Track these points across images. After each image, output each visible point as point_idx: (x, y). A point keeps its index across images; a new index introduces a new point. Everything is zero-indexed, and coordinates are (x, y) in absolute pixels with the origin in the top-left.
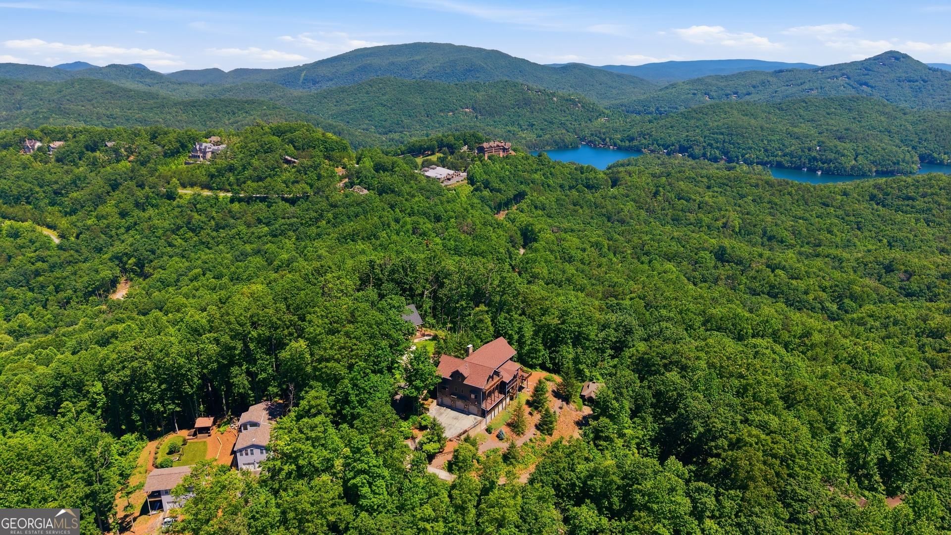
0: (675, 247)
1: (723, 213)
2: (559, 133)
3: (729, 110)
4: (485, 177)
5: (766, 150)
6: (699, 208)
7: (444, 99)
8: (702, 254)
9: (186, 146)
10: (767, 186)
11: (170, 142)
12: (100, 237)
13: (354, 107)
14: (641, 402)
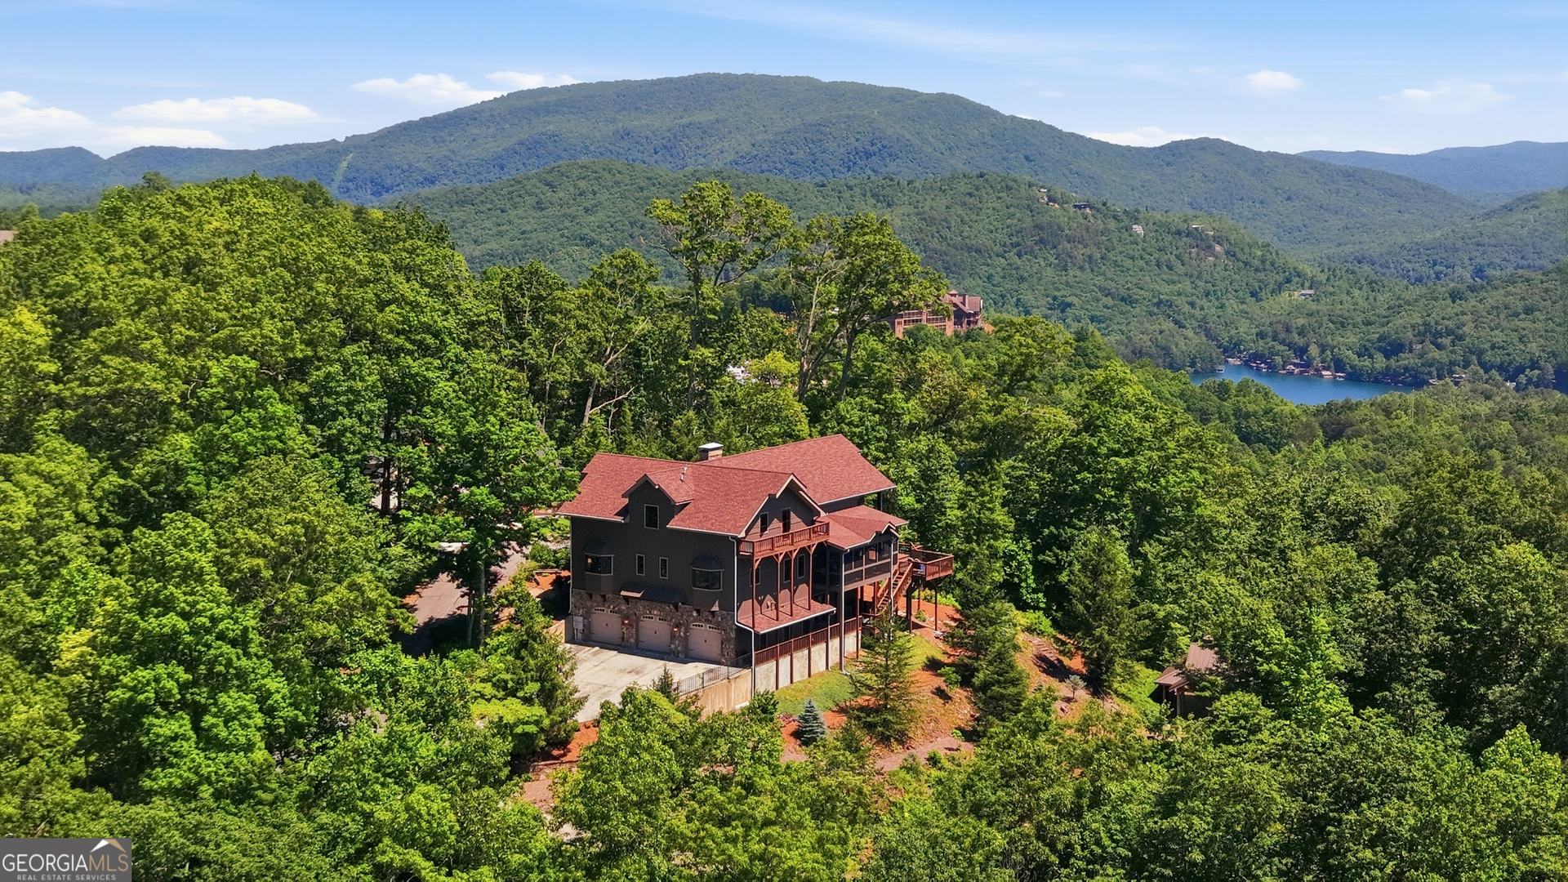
13: (493, 245)
14: (1391, 644)
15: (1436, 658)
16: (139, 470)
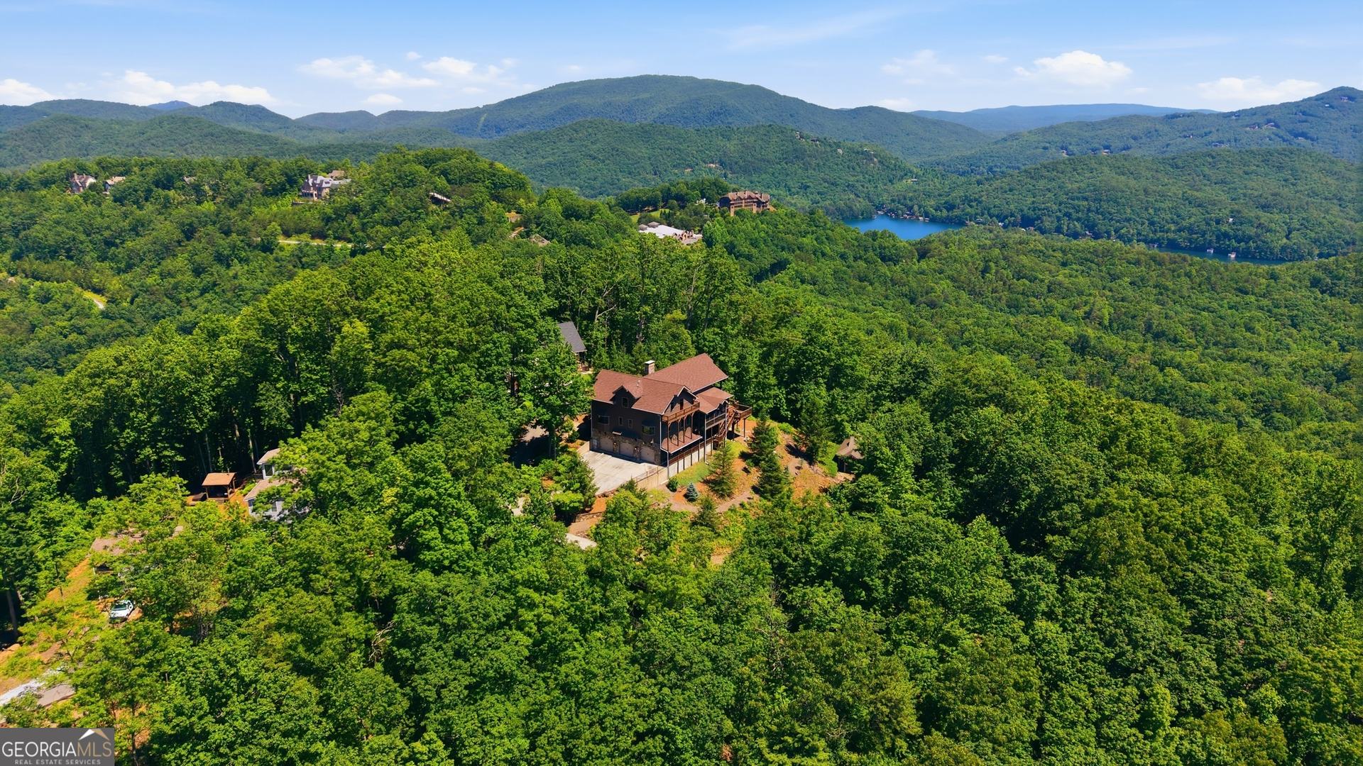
0: (1010, 335)
1: (1084, 298)
2: (843, 199)
3: (1096, 166)
4: (729, 238)
5: (1152, 223)
6: (1050, 291)
7: (679, 150)
8: (1051, 343)
9: (296, 182)
10: (1153, 264)
11: (272, 175)
12: (163, 302)
13: (551, 159)
14: (934, 453)
15: (952, 458)
16: (410, 398)
